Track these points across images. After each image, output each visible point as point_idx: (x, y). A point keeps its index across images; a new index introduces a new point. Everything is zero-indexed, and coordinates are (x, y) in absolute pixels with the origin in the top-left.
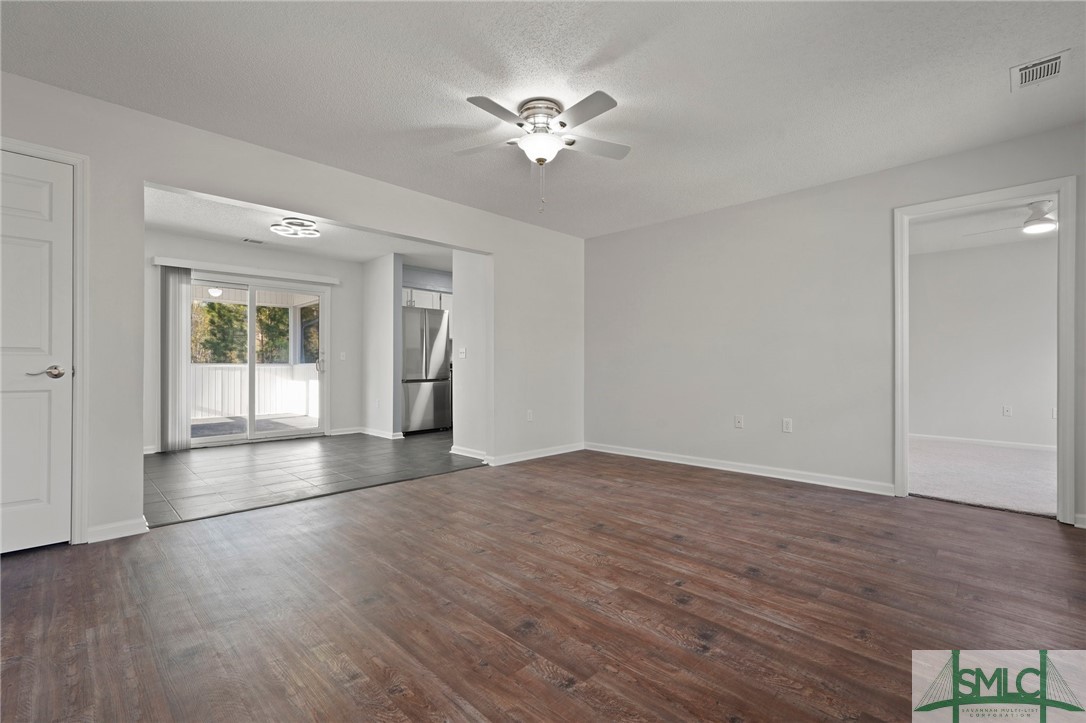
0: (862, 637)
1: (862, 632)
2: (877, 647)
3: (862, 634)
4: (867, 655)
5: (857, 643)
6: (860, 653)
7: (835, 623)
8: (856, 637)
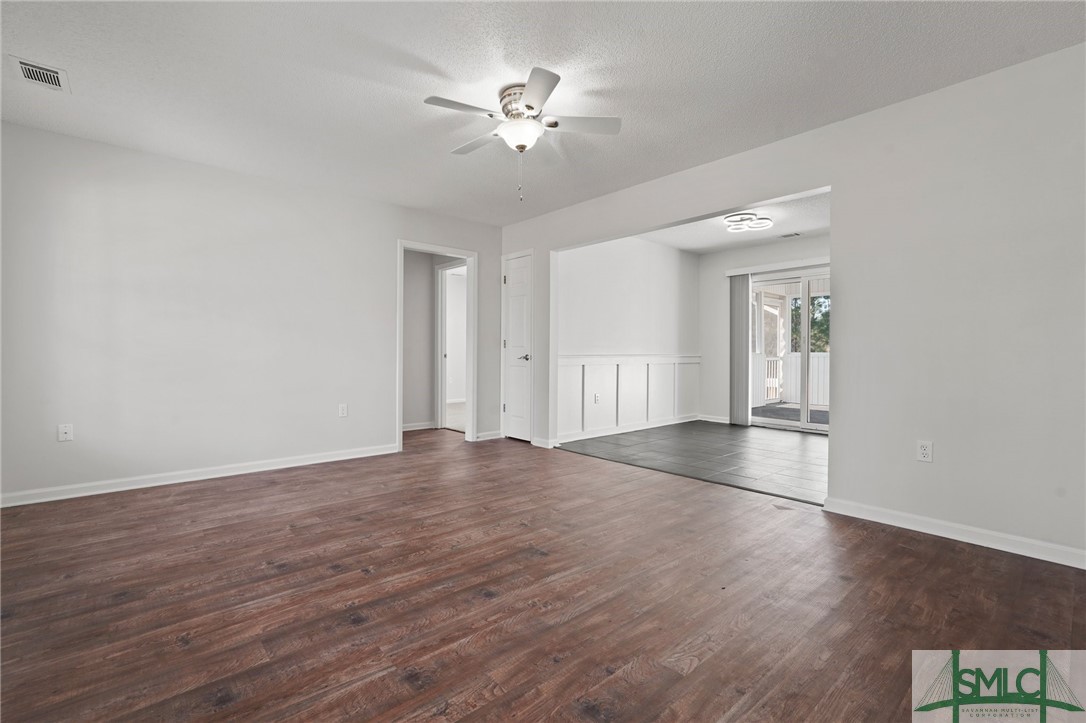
0: (183, 638)
1: (187, 643)
2: (164, 639)
3: (185, 641)
4: (167, 629)
5: (184, 630)
6: (174, 626)
7: (217, 632)
8: (188, 634)
